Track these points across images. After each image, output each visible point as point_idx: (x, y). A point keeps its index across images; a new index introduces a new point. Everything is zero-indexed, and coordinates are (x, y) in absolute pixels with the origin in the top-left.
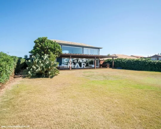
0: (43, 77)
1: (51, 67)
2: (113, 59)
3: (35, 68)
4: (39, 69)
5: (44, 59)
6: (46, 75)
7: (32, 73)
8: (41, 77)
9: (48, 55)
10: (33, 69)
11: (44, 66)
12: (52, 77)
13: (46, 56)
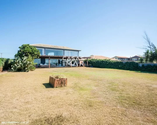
0: (22, 71)
1: (27, 65)
2: (87, 59)
3: (16, 65)
4: (19, 66)
5: (24, 60)
6: (24, 70)
7: (14, 69)
8: (21, 71)
9: (27, 57)
10: (15, 66)
11: (22, 65)
12: (28, 71)
13: (25, 58)
